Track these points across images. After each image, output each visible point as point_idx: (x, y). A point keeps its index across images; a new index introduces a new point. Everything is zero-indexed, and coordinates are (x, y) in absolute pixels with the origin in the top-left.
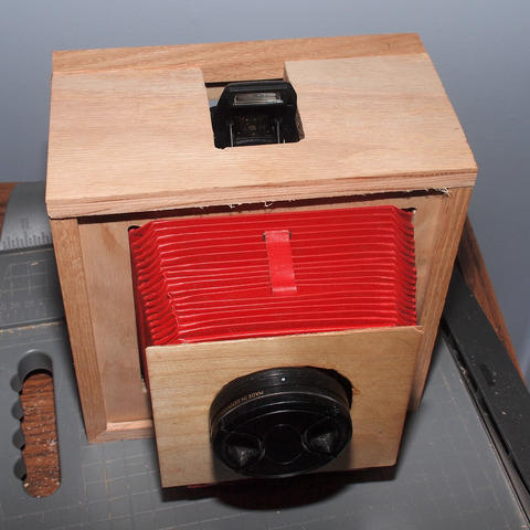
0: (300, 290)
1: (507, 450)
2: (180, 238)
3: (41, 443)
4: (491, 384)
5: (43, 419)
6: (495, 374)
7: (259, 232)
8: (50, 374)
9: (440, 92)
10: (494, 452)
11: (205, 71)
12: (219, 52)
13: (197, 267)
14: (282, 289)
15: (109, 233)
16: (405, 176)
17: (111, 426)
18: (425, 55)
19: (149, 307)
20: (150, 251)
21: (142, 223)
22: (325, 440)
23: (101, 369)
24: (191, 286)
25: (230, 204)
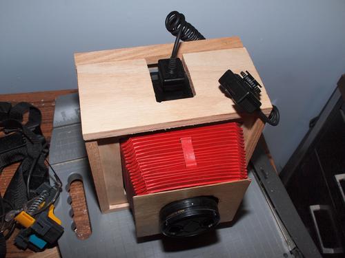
0: (198, 165)
1: (274, 207)
3: (81, 210)
4: (266, 178)
5: (80, 200)
6: (267, 173)
7: (178, 139)
8: (81, 181)
10: (268, 206)
11: (147, 59)
12: (151, 50)
17: (111, 207)
20: (130, 150)
23: (107, 188)
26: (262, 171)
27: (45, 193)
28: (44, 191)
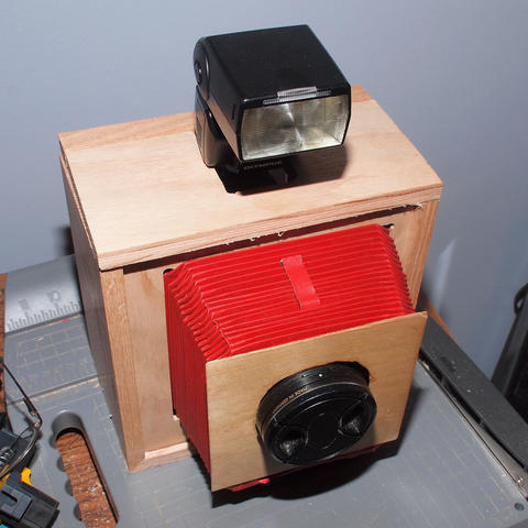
0: (322, 301)
1: (478, 420)
2: (212, 274)
4: (453, 371)
6: (453, 362)
9: (394, 129)
13: (232, 295)
14: (308, 303)
15: (147, 278)
16: (387, 196)
17: (148, 455)
18: (373, 101)
19: (197, 336)
20: (188, 287)
21: (174, 266)
22: (353, 424)
23: (140, 401)
24: (231, 312)
25: (251, 238)
26: (444, 359)
27: (7, 451)
28: (5, 448)
